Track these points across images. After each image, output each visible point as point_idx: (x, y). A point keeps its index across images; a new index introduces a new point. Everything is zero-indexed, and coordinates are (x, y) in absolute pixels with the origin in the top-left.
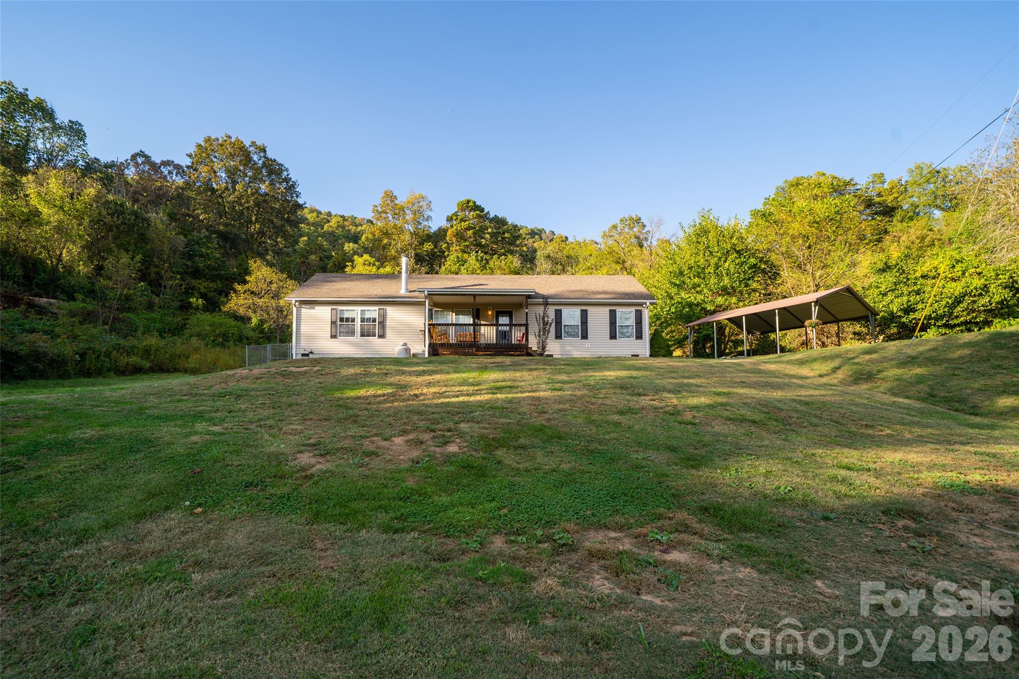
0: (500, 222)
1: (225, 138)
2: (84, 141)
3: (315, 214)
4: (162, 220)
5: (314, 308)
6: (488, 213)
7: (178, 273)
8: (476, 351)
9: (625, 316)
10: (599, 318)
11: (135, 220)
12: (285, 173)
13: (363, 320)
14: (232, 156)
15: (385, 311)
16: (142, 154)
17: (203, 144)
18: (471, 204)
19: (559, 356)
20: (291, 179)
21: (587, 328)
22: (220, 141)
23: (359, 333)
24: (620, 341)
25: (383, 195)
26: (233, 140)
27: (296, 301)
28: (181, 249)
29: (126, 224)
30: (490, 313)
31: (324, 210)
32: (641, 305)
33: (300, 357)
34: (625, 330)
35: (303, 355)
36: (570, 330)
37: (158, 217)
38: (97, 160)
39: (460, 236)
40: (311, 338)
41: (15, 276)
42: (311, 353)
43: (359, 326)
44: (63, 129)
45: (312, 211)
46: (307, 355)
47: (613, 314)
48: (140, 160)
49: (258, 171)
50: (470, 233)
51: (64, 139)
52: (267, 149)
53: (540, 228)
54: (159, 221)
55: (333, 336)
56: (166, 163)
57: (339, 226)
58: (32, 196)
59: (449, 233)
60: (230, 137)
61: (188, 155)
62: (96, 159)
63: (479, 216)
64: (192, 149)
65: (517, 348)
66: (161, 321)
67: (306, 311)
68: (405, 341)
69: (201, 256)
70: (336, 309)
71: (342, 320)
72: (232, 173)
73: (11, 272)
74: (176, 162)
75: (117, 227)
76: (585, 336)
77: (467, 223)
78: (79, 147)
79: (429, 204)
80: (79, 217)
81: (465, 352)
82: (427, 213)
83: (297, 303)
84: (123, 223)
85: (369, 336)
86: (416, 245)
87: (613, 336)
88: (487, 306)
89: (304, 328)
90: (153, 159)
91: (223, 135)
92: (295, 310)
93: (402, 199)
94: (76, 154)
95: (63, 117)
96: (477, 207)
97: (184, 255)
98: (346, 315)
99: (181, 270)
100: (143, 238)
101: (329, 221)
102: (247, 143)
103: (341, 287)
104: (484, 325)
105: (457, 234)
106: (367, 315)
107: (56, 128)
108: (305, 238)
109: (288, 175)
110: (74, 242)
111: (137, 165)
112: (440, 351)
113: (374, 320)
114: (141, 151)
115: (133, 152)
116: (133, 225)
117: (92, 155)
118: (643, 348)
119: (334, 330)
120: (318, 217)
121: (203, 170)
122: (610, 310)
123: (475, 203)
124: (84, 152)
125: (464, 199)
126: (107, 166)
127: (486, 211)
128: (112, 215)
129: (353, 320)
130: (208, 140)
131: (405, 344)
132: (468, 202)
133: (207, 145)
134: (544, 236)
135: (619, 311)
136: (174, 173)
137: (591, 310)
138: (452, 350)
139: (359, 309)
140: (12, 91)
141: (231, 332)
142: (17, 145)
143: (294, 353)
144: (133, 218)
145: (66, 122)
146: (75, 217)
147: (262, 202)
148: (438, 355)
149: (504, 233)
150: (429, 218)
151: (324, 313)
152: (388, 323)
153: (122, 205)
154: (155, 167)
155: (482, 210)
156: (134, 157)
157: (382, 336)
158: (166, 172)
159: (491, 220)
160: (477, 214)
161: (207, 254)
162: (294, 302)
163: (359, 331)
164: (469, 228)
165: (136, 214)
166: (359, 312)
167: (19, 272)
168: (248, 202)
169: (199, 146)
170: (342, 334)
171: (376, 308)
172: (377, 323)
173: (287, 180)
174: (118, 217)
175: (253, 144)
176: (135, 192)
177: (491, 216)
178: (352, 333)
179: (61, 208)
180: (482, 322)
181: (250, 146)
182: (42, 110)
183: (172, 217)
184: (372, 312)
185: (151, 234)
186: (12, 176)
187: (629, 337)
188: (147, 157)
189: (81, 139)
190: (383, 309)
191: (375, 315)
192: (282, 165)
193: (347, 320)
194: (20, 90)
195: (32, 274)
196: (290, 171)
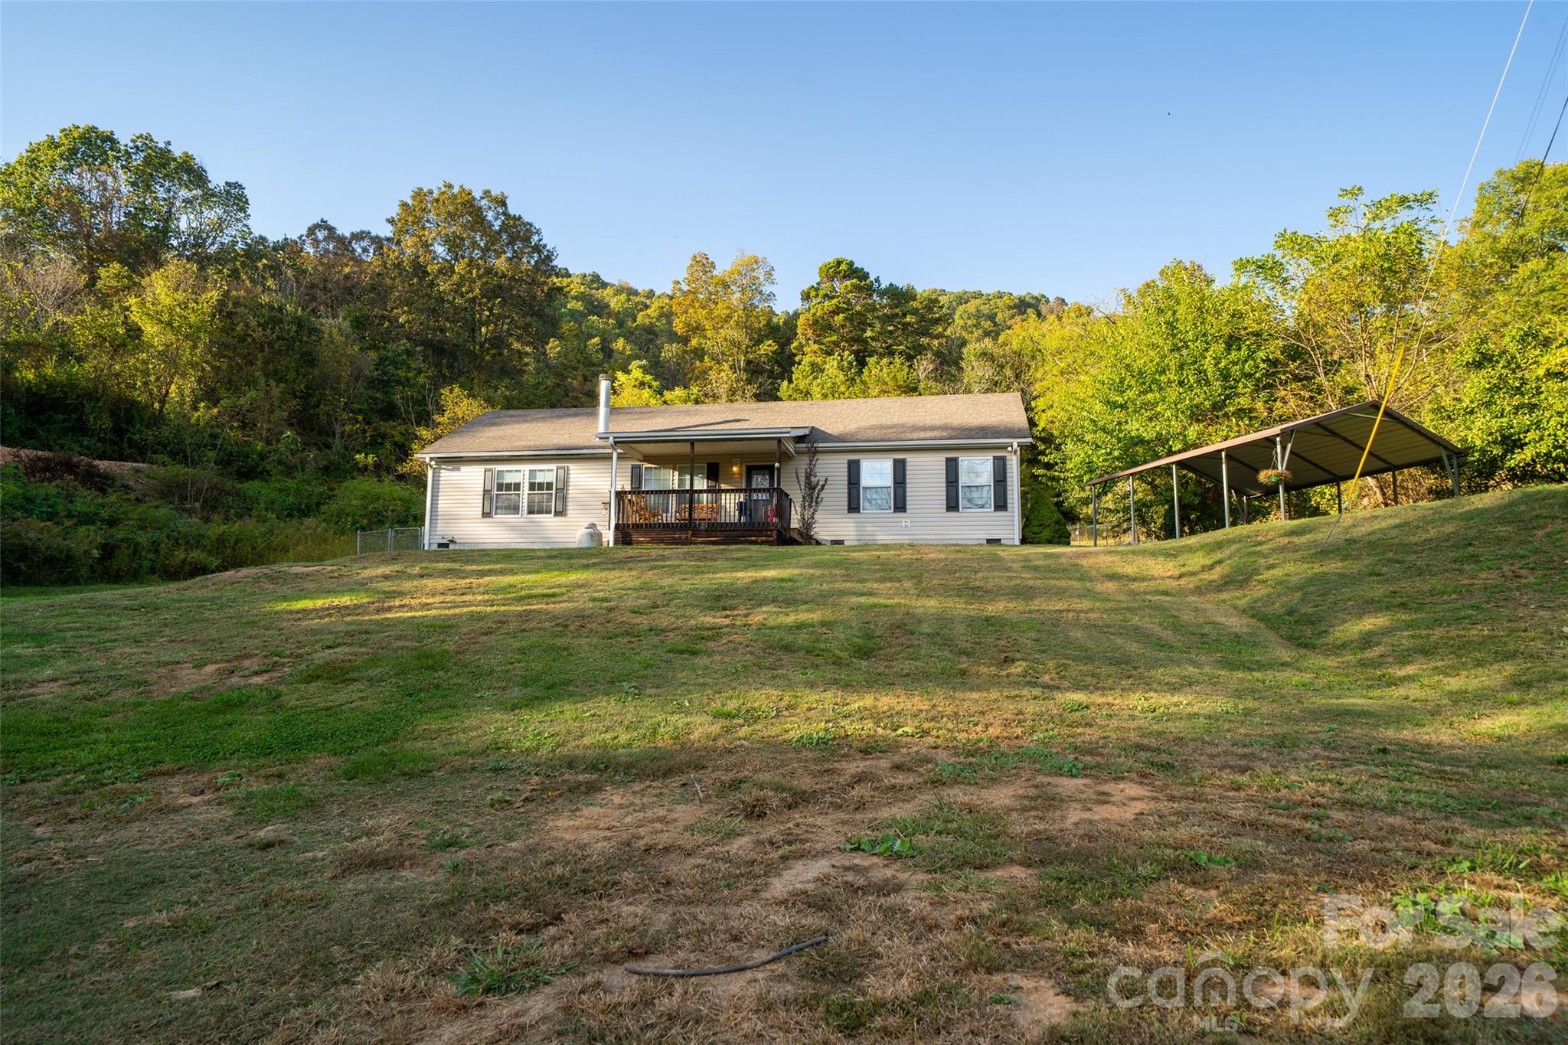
0: (900, 296)
1: (443, 189)
2: (245, 212)
3: (623, 297)
4: (340, 329)
5: (459, 469)
6: (877, 280)
7: (360, 411)
8: (693, 536)
9: (977, 470)
10: (925, 472)
11: (297, 332)
12: (536, 238)
13: (532, 486)
14: (452, 216)
15: (567, 471)
16: (323, 225)
17: (410, 202)
18: (843, 267)
19: (855, 543)
20: (545, 246)
21: (904, 492)
22: (435, 195)
23: (525, 508)
24: (965, 515)
25: (689, 262)
26: (456, 190)
27: (432, 459)
28: (367, 372)
29: (283, 339)
30: (735, 469)
31: (641, 287)
32: (1003, 447)
33: (435, 547)
34: (975, 495)
35: (440, 545)
36: (875, 496)
37: (334, 325)
38: (263, 239)
39: (822, 327)
40: (452, 518)
41: (101, 429)
42: (452, 541)
43: (526, 496)
44: (216, 196)
45: (620, 290)
46: (446, 545)
47: (952, 467)
48: (320, 235)
49: (494, 238)
50: (839, 319)
51: (219, 211)
52: (508, 201)
53: (1036, 294)
54: (335, 331)
55: (486, 515)
56: (358, 236)
57: (661, 315)
58: (133, 308)
59: (800, 322)
60: (450, 186)
61: (388, 221)
62: (261, 237)
63: (857, 288)
64: (394, 211)
65: (761, 531)
66: (298, 490)
67: (447, 475)
68: (593, 521)
69: (399, 382)
70: (491, 470)
71: (500, 487)
72: (454, 244)
73: (95, 425)
74: (373, 234)
75: (271, 345)
76: (900, 506)
77: (835, 301)
78: (238, 220)
79: (769, 274)
80: (193, 337)
81: (675, 539)
82: (767, 289)
83: (433, 463)
84: (278, 338)
85: (540, 512)
86: (747, 347)
87: (952, 505)
88: (732, 458)
89: (443, 504)
90: (339, 232)
91: (441, 185)
92: (430, 473)
93: (723, 267)
94: (233, 233)
95: (217, 179)
96: (854, 272)
97: (373, 382)
98: (509, 479)
99: (365, 406)
100: (309, 360)
101: (647, 307)
102: (477, 194)
103: (501, 434)
104: (727, 491)
105: (816, 322)
106: (540, 478)
107: (209, 196)
108: (596, 340)
109: (540, 240)
110: (183, 376)
111: (316, 242)
112: (635, 537)
113: (549, 486)
114: (322, 221)
115: (310, 223)
116: (294, 339)
117: (256, 233)
118: (1009, 526)
119: (487, 505)
120: (629, 300)
121: (409, 241)
122: (948, 460)
123: (851, 264)
124: (245, 229)
125: (831, 259)
126: (277, 248)
127: (872, 278)
128: (264, 326)
129: (517, 487)
130: (419, 194)
131: (593, 526)
132: (839, 263)
133: (416, 203)
134: (1043, 309)
135: (966, 461)
136: (372, 251)
137: (911, 459)
138: (653, 535)
139: (526, 468)
140: (151, 148)
141: (391, 508)
142: (156, 228)
143: (426, 542)
144: (294, 328)
145: (222, 184)
146: (187, 337)
147: (498, 290)
148: (630, 543)
149: (905, 315)
150: (771, 296)
151: (473, 477)
152: (572, 492)
153: (280, 309)
154: (343, 243)
155: (865, 276)
156: (312, 231)
157: (558, 514)
158: (359, 250)
159: (882, 294)
160: (853, 285)
161: (408, 379)
162: (427, 460)
163: (525, 504)
164: (836, 311)
165: (299, 322)
166: (527, 474)
167: (108, 423)
168: (472, 290)
169: (404, 205)
170: (499, 511)
171: (553, 466)
172: (554, 492)
173: (538, 249)
174: (273, 329)
175: (487, 193)
176: (313, 286)
177: (883, 286)
178: (515, 509)
179: (170, 324)
180: (724, 486)
181: (482, 198)
182: (191, 173)
183: (360, 324)
184: (547, 473)
185: (324, 353)
186: (129, 278)
187: (982, 507)
188: (331, 230)
189: (243, 209)
190: (563, 468)
191: (550, 477)
192: (531, 225)
193: (508, 487)
194: (161, 145)
195: (124, 426)
196: (544, 234)
